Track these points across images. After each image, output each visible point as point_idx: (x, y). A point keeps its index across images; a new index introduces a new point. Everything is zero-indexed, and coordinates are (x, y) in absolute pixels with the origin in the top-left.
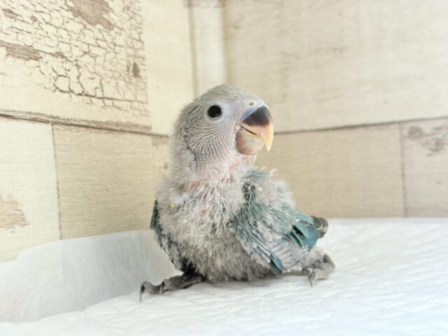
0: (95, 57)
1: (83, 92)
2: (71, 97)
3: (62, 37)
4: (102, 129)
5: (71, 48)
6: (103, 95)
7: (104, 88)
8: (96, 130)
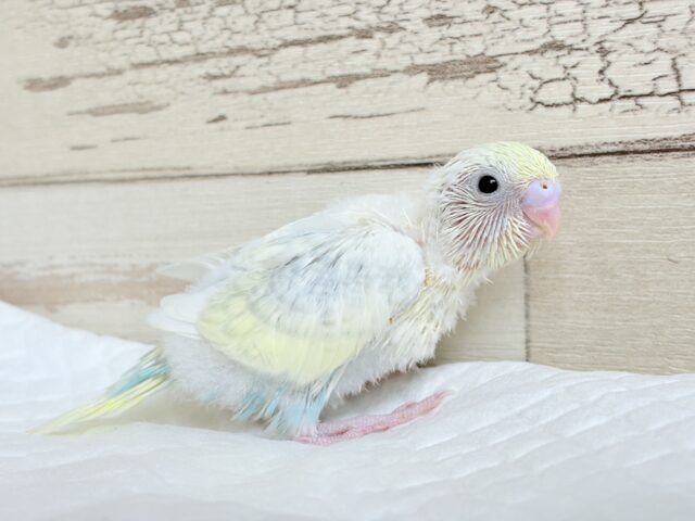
0: (659, 22)
1: (616, 93)
2: (574, 110)
3: (560, 15)
4: (667, 150)
5: (585, 26)
6: (680, 85)
7: (683, 73)
8: (648, 156)
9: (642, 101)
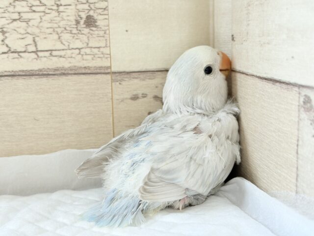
0: (27, 21)
1: (10, 50)
7: (38, 44)
9: (21, 54)
